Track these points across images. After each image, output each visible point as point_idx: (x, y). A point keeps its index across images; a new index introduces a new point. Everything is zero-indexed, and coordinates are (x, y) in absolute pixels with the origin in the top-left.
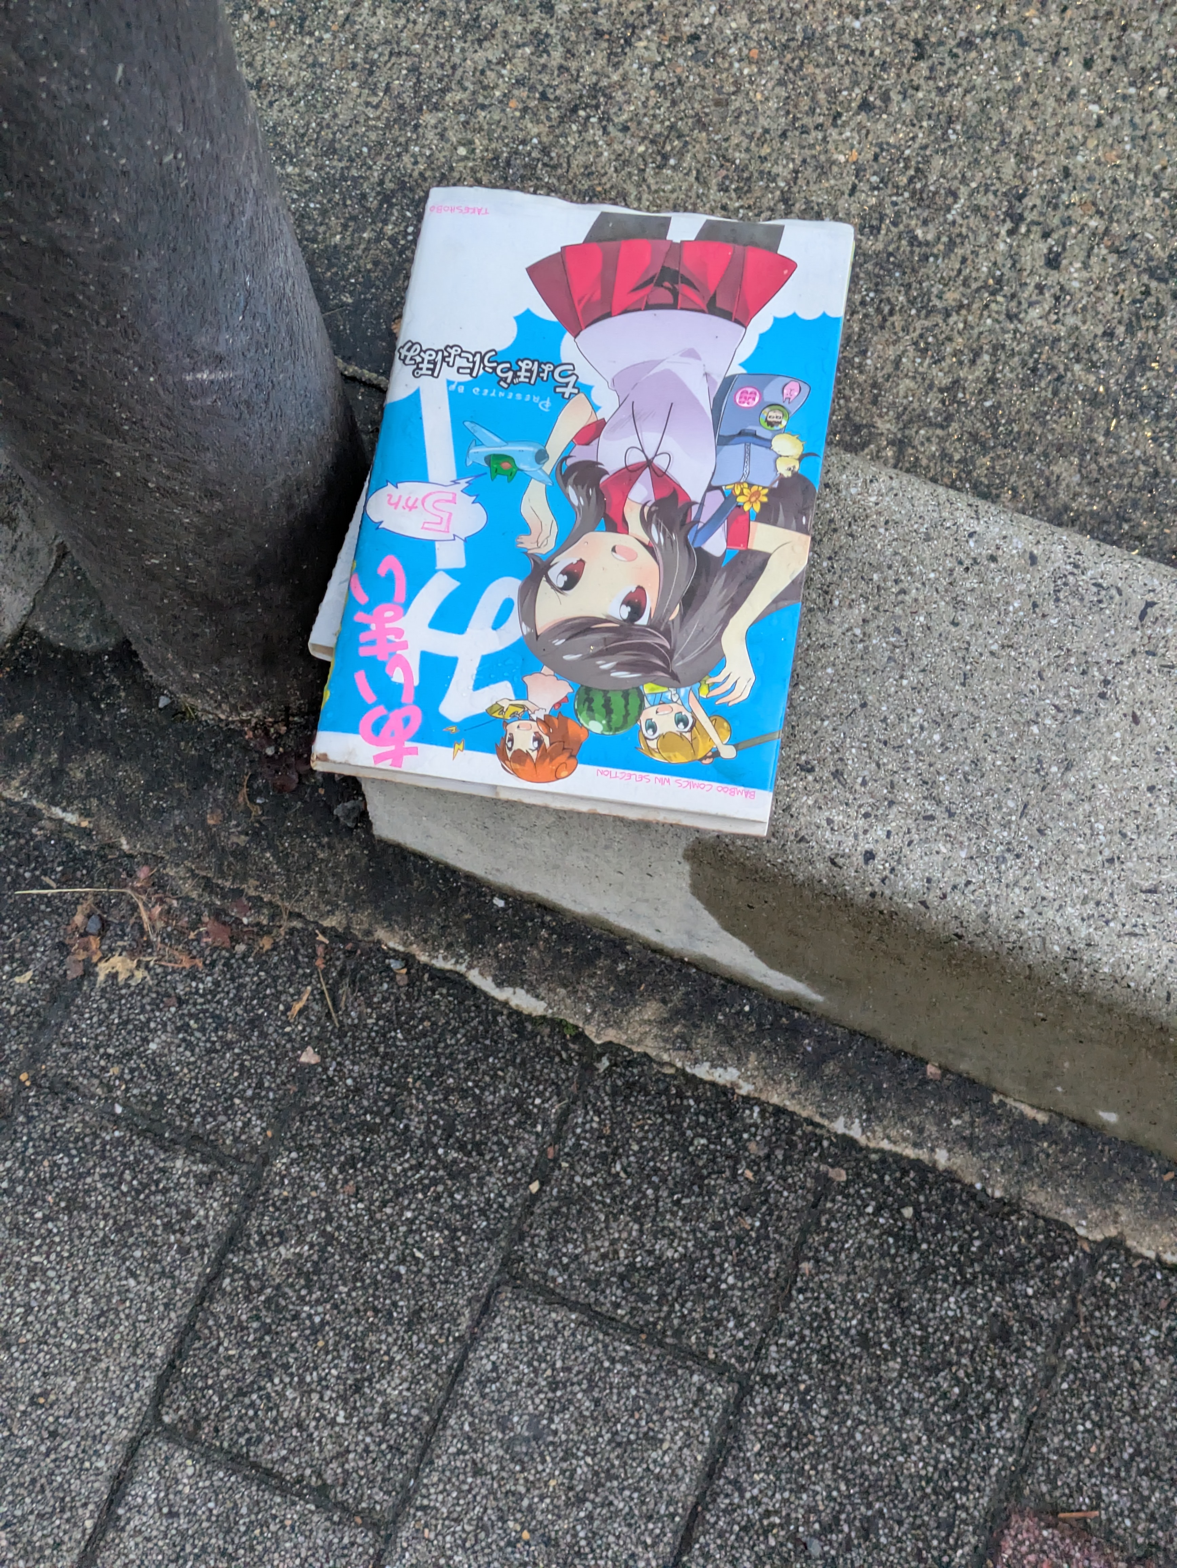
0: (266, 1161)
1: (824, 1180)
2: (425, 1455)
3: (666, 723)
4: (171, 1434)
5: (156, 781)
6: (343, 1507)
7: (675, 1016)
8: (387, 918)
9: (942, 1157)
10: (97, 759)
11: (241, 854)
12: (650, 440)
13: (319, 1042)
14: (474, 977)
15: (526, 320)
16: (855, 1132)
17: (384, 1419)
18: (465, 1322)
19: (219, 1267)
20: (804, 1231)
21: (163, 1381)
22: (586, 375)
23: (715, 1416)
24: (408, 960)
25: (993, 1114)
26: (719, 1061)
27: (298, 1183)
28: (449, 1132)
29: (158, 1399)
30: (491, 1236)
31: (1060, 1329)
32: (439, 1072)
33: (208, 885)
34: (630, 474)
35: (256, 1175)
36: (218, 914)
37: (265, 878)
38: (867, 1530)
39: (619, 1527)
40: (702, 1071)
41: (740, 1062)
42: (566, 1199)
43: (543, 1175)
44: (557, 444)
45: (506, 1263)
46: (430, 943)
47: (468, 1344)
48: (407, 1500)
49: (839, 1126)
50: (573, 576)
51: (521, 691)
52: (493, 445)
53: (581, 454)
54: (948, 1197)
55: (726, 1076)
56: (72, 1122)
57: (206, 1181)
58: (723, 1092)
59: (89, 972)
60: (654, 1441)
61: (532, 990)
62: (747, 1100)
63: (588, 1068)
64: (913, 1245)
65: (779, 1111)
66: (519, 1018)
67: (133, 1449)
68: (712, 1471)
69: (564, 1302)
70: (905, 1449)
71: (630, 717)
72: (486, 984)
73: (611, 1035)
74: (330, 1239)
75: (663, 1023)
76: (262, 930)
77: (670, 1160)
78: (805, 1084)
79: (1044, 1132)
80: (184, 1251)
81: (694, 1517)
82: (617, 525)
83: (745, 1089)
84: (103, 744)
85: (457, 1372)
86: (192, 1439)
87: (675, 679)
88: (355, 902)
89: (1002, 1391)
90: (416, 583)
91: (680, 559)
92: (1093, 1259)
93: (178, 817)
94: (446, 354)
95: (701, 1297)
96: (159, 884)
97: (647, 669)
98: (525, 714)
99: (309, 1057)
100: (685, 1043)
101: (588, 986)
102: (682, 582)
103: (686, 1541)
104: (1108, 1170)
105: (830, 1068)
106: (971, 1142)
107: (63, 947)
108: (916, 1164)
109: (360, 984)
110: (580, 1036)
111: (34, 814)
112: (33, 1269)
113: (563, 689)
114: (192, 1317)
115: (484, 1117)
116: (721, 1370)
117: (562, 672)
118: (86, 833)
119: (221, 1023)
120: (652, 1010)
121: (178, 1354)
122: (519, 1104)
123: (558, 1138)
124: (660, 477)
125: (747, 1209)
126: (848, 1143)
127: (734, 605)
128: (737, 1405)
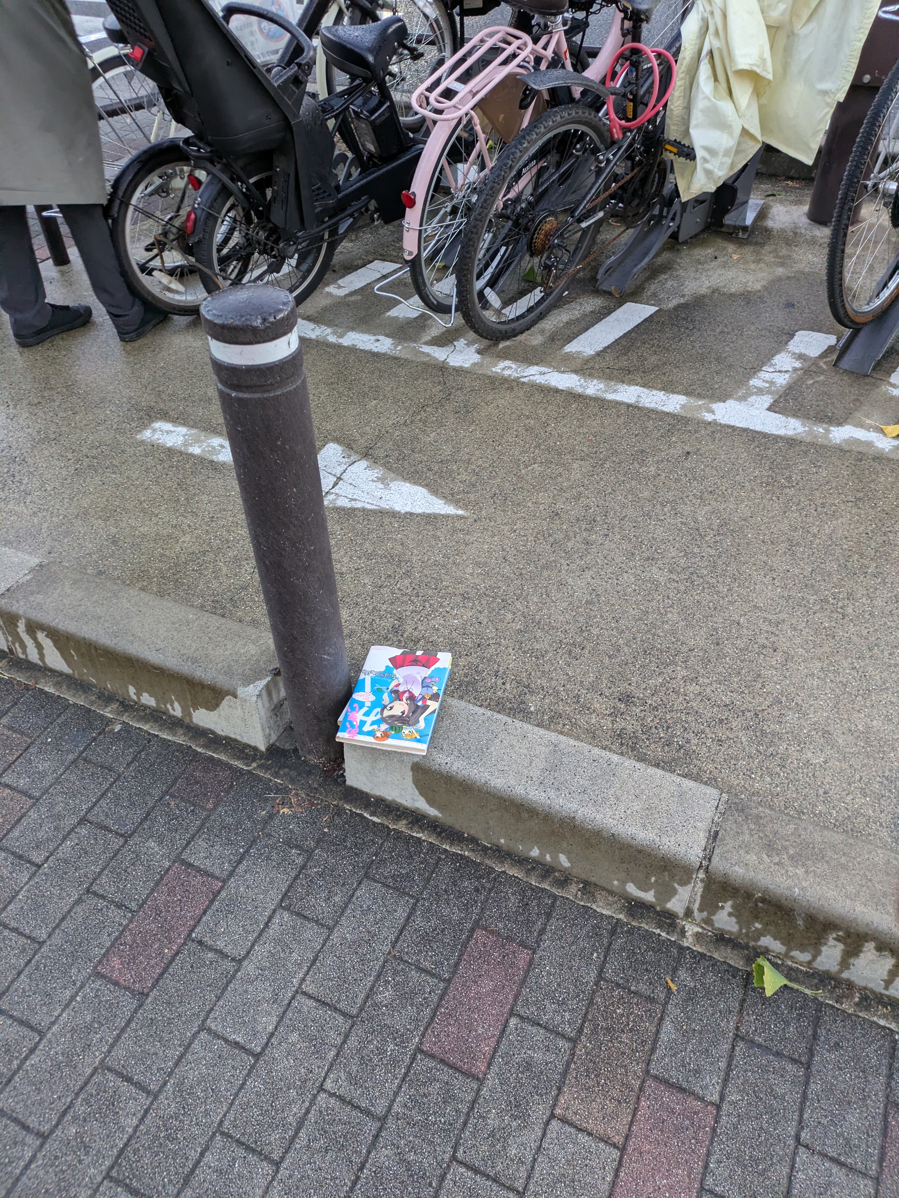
0: (313, 851)
1: (440, 858)
2: (342, 914)
3: (407, 732)
4: (284, 908)
5: (299, 774)
6: (322, 924)
7: (410, 823)
8: (347, 802)
9: (466, 853)
10: (286, 770)
11: (316, 789)
12: (409, 687)
13: (329, 827)
14: (365, 815)
15: (387, 667)
16: (448, 848)
17: (334, 906)
18: (355, 885)
19: (300, 872)
20: (435, 868)
21: (283, 897)
22: (398, 676)
23: (410, 906)
24: (351, 811)
25: (478, 844)
26: (418, 832)
27: (320, 855)
28: (356, 845)
29: (282, 901)
30: (363, 867)
31: (490, 890)
32: (355, 834)
33: (308, 795)
34: (405, 692)
35: (311, 855)
36: (309, 800)
37: (321, 794)
38: (443, 931)
39: (386, 929)
40: (414, 834)
41: (423, 833)
42: (381, 860)
43: (376, 855)
44: (391, 687)
45: (366, 873)
46: (356, 808)
47: (355, 890)
48: (337, 922)
49: (444, 847)
50: (391, 708)
51: (379, 726)
52: (378, 686)
53: (396, 688)
54: (467, 862)
55: (418, 835)
56: (270, 842)
57: (300, 854)
58: (419, 839)
59: (278, 812)
60: (395, 911)
61: (378, 817)
62: (424, 841)
63: (389, 834)
64: (458, 871)
65: (431, 843)
66: (374, 823)
67: (274, 911)
68: (408, 917)
69: (378, 882)
70: (453, 914)
71: (400, 731)
72: (368, 816)
73: (395, 827)
74: (326, 867)
75: (407, 824)
76: (318, 804)
77: (405, 853)
78: (437, 838)
79: (490, 848)
80: (292, 869)
81: (403, 928)
82: (401, 700)
83: (424, 838)
84: (288, 767)
85: (352, 896)
86: (288, 910)
87: (409, 725)
88: (340, 799)
89: (476, 902)
90: (361, 708)
91: (412, 705)
92: (499, 876)
93: (303, 782)
94: (371, 672)
95: (409, 881)
96: (297, 795)
97: (404, 724)
98: (379, 730)
99: (326, 830)
100: (411, 828)
101: (391, 817)
102: (413, 709)
103: (401, 932)
104: (503, 857)
105: (443, 834)
106: (473, 850)
107: (273, 807)
108: (461, 855)
109: (339, 815)
110: (388, 827)
111: (270, 780)
112: (257, 872)
113: (387, 726)
114: (292, 883)
115: (364, 843)
116: (412, 897)
117: (388, 723)
118: (281, 784)
119: (307, 822)
120: (404, 822)
121: (288, 891)
122: (372, 840)
123: (381, 848)
124: (410, 692)
125: (422, 863)
126: (446, 850)
127: (422, 713)
128: (415, 904)
